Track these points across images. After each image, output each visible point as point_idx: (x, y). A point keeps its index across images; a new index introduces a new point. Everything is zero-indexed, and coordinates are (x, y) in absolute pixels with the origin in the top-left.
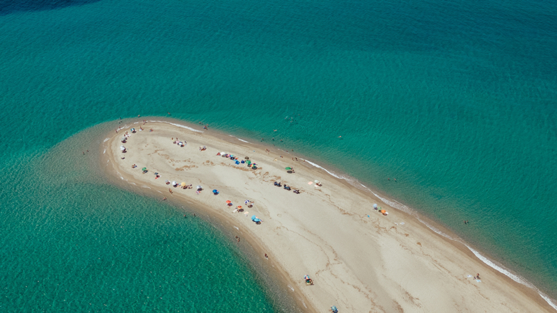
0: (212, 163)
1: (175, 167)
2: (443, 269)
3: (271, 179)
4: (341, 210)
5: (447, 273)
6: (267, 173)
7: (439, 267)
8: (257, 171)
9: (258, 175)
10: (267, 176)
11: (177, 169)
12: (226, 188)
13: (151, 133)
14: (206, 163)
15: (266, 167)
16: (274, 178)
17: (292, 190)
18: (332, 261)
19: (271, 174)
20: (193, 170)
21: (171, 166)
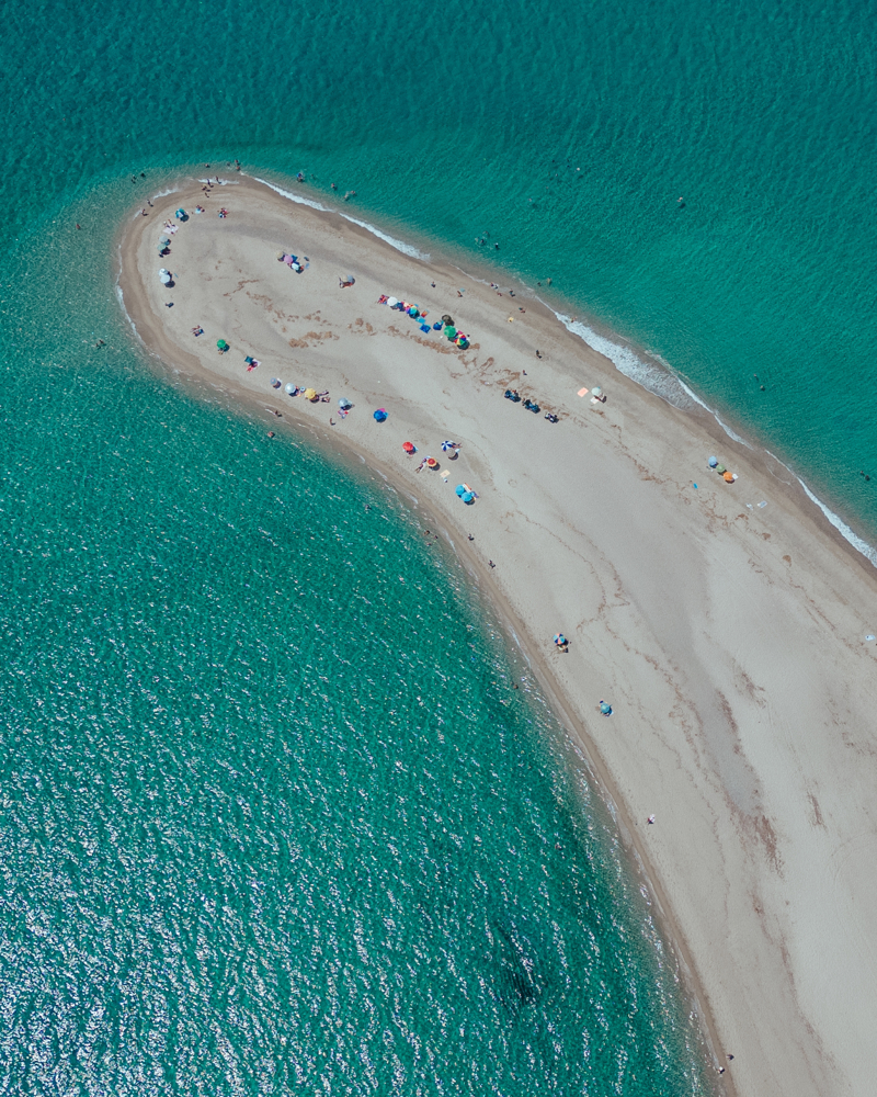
0: (370, 328)
1: (288, 337)
2: (821, 621)
3: (497, 377)
4: (641, 468)
5: (828, 629)
6: (491, 359)
7: (816, 616)
8: (470, 354)
9: (471, 366)
10: (489, 371)
11: (294, 344)
12: (401, 402)
13: (224, 222)
14: (355, 327)
15: (488, 343)
16: (505, 375)
17: (544, 413)
18: (610, 599)
19: (499, 365)
20: (328, 348)
21: (280, 332)
